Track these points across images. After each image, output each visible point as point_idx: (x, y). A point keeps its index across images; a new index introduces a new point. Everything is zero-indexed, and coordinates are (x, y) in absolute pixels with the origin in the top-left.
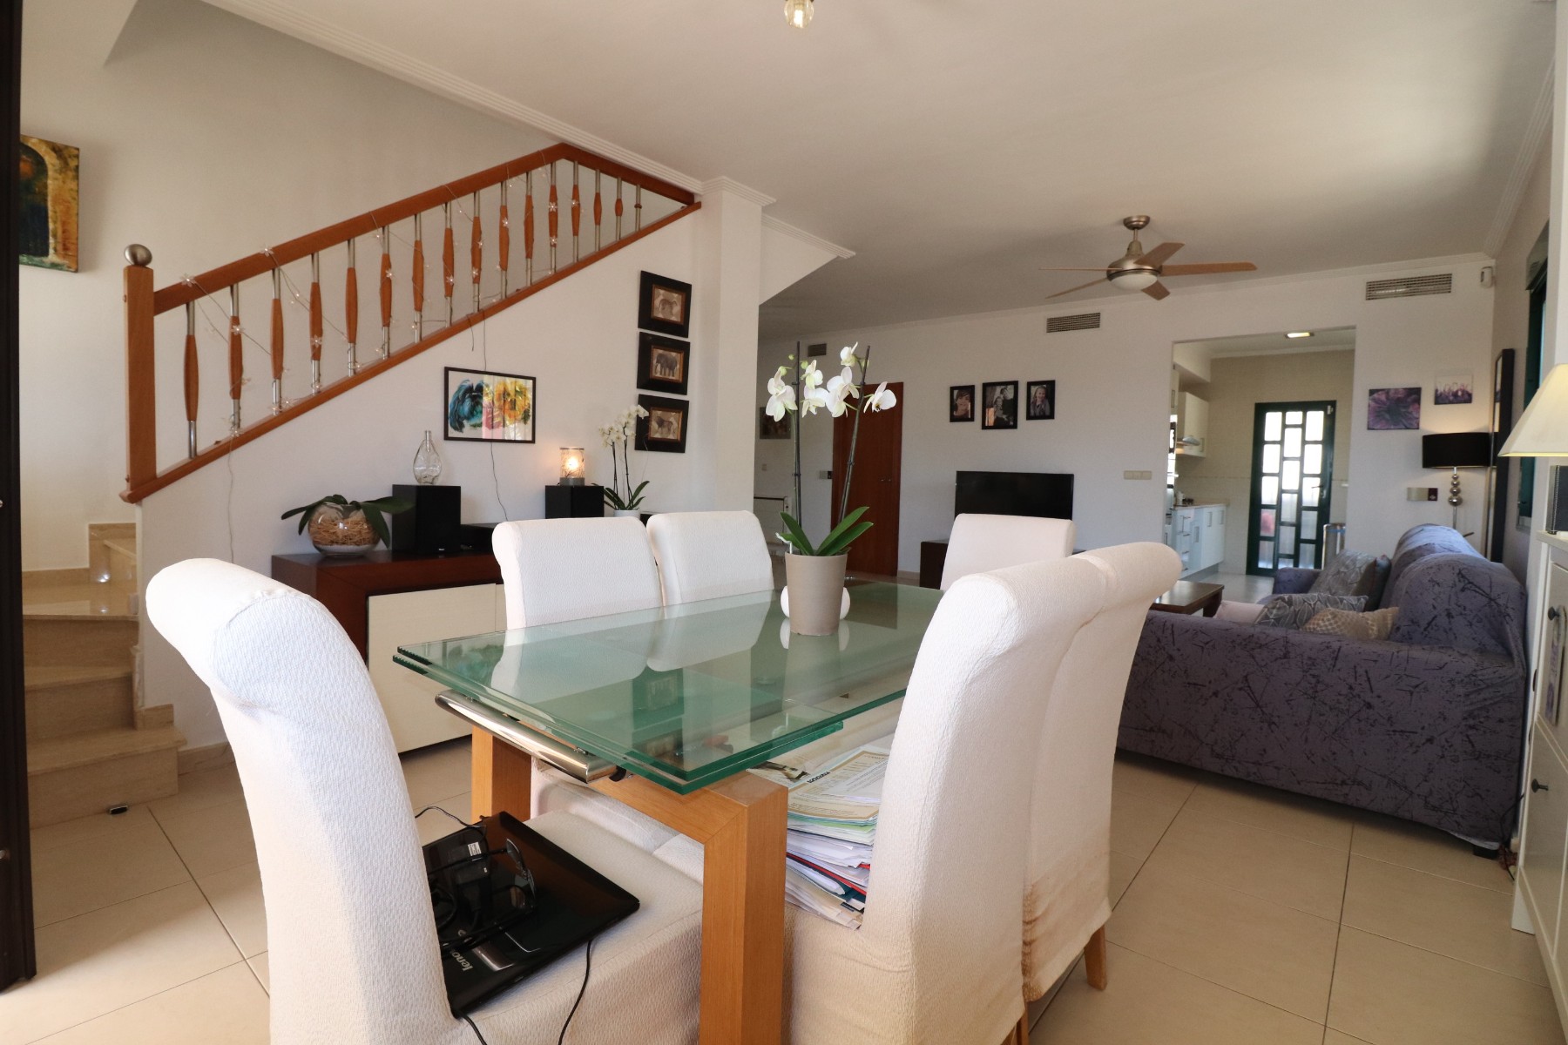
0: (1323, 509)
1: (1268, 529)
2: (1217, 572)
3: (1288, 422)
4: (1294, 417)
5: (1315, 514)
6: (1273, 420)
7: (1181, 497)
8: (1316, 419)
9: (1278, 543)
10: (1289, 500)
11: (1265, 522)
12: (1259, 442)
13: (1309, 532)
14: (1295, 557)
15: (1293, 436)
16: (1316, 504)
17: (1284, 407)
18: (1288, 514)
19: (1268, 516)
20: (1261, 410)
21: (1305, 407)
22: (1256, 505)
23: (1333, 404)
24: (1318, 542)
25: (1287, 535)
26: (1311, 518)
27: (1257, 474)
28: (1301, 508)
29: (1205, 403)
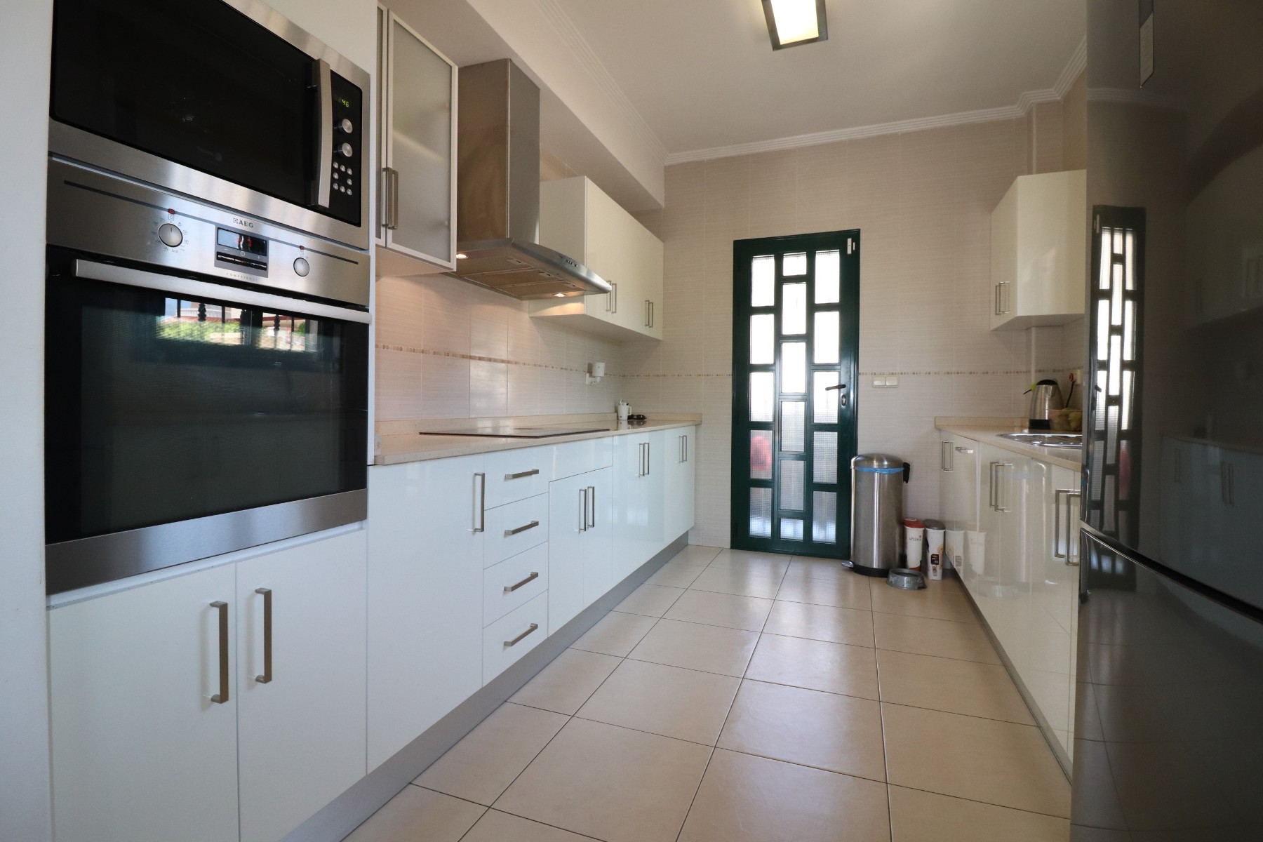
0: (846, 427)
1: (762, 464)
2: (687, 545)
3: (787, 272)
4: (795, 264)
5: (834, 436)
6: (762, 268)
7: (625, 412)
8: (829, 264)
9: (779, 489)
10: (793, 414)
11: (758, 452)
12: (743, 309)
13: (826, 470)
14: (807, 517)
15: (795, 295)
16: (834, 419)
17: (778, 247)
18: (793, 438)
19: (760, 440)
20: (745, 252)
21: (810, 244)
22: (742, 424)
23: (855, 235)
24: (842, 487)
25: (793, 473)
26: (827, 443)
27: (742, 367)
28: (812, 427)
29: (660, 244)
